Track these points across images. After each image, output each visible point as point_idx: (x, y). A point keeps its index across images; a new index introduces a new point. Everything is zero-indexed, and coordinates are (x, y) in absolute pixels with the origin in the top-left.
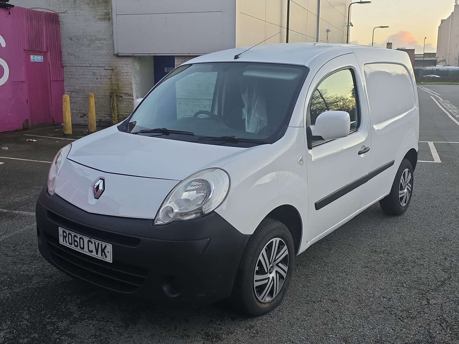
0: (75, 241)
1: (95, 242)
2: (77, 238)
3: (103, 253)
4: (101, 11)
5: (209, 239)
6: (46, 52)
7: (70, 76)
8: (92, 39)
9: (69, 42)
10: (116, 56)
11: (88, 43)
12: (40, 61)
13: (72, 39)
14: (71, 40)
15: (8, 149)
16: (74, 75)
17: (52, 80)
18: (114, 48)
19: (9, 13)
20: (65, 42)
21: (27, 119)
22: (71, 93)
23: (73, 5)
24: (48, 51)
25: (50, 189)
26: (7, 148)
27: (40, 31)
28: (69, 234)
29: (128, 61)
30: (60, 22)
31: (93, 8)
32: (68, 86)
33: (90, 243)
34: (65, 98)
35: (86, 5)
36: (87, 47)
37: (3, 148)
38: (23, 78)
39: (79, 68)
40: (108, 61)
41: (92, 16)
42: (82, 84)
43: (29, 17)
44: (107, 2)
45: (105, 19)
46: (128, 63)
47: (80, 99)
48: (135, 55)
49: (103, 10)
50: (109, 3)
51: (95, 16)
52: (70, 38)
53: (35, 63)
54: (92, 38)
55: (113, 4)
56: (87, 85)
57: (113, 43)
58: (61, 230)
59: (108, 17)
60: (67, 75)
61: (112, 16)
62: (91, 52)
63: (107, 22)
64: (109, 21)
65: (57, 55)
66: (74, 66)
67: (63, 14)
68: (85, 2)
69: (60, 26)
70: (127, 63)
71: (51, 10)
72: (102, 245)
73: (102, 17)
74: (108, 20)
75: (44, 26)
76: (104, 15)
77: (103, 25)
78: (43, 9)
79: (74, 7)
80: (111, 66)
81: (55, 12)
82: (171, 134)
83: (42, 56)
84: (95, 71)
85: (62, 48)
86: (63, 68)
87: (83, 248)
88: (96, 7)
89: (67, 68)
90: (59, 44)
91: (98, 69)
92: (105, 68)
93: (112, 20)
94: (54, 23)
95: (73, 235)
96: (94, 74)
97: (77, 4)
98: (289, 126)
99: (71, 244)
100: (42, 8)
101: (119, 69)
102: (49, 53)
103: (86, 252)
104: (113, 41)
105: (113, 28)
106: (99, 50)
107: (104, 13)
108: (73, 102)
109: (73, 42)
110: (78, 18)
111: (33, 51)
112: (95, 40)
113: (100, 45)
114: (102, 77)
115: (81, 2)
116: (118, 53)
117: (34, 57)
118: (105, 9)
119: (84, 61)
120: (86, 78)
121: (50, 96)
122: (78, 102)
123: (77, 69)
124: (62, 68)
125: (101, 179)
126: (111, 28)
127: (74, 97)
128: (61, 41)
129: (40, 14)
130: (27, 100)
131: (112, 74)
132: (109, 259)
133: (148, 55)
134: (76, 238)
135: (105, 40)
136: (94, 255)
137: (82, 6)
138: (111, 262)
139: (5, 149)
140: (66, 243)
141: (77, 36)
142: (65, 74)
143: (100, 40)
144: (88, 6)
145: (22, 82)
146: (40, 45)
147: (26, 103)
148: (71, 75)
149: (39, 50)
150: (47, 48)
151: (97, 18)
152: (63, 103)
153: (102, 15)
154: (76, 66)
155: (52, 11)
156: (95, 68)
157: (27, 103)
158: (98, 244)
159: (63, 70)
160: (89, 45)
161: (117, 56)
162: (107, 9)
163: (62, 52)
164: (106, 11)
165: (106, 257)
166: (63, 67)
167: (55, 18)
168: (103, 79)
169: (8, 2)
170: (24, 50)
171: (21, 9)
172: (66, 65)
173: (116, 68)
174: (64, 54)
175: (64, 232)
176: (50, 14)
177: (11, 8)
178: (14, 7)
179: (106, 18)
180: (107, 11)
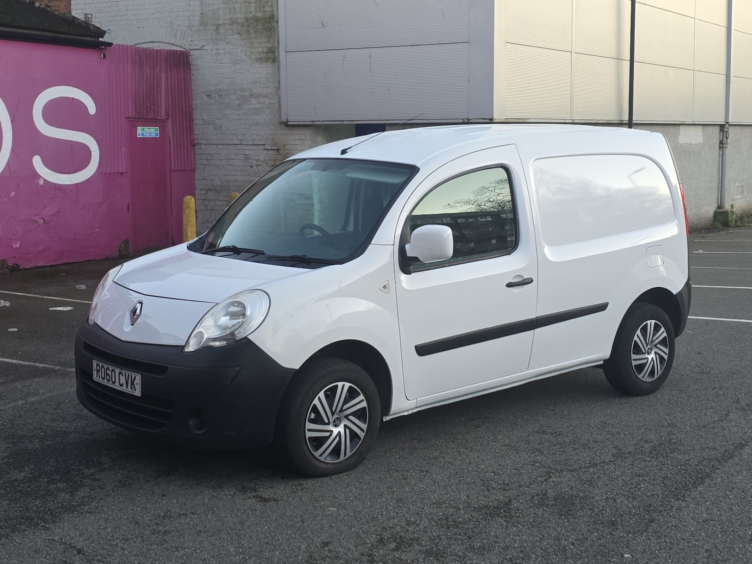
0: (108, 374)
1: (125, 374)
2: (109, 370)
3: (133, 386)
4: (261, 45)
5: (238, 368)
6: (166, 120)
7: (205, 162)
8: (244, 96)
9: (206, 101)
10: (283, 125)
11: (237, 102)
12: (153, 135)
13: (210, 95)
14: (209, 97)
15: (85, 288)
16: (213, 160)
17: (173, 169)
18: (280, 112)
19: (105, 56)
20: (199, 101)
21: (127, 239)
22: (207, 192)
23: (214, 36)
24: (168, 119)
25: (91, 318)
26: (83, 287)
27: (156, 83)
28: (102, 367)
29: (304, 134)
30: (191, 66)
31: (248, 40)
32: (202, 179)
33: (121, 375)
34: (187, 202)
35: (236, 36)
36: (235, 110)
37: (77, 287)
38: (123, 168)
39: (221, 147)
40: (270, 134)
41: (246, 55)
42: (226, 175)
43: (138, 61)
44: (271, 29)
45: (267, 59)
46: (305, 138)
47: (221, 203)
48: (316, 123)
49: (263, 44)
50: (274, 31)
51: (250, 54)
52: (208, 94)
53: (144, 140)
54: (245, 94)
55: (280, 33)
56: (233, 178)
57: (279, 102)
58: (95, 363)
59: (272, 56)
60: (201, 159)
61: (279, 54)
62: (242, 119)
63: (270, 64)
64: (274, 63)
65: (185, 124)
66: (213, 144)
67: (197, 51)
68: (234, 30)
69: (192, 73)
70: (303, 137)
71: (178, 44)
72: (131, 376)
73: (262, 56)
74: (272, 62)
75: (163, 75)
76: (266, 53)
77: (263, 70)
78: (165, 43)
79: (216, 39)
80: (276, 143)
81: (184, 48)
82: (242, 253)
83: (158, 128)
84: (248, 152)
85: (194, 111)
86: (194, 148)
87: (114, 383)
88: (252, 38)
89: (202, 147)
90: (189, 106)
91: (253, 148)
92: (266, 147)
93: (279, 61)
94: (180, 68)
95: (106, 367)
96: (247, 158)
97: (221, 33)
98: (371, 243)
99: (104, 379)
100: (163, 41)
101: (288, 148)
102: (170, 121)
103: (117, 386)
104: (279, 98)
105: (279, 76)
106: (256, 115)
107: (265, 50)
108: (209, 208)
109: (212, 101)
110: (222, 58)
111: (143, 120)
112: (250, 97)
113: (258, 106)
114: (260, 163)
115: (227, 30)
116: (287, 120)
117: (143, 130)
118: (267, 42)
119: (230, 134)
120: (232, 166)
121: (169, 198)
122: (218, 209)
123: (218, 149)
124: (192, 147)
125: (139, 303)
126: (277, 76)
127: (211, 200)
128: (192, 100)
129: (157, 54)
130: (128, 205)
131: (277, 158)
132: (138, 393)
133: (338, 123)
134: (108, 372)
135: (267, 97)
136: (124, 389)
137: (229, 38)
138: (140, 395)
139: (80, 287)
140: (100, 378)
141: (220, 89)
142: (197, 157)
143: (258, 96)
144: (238, 37)
145: (122, 173)
146: (154, 108)
147: (127, 211)
148: (207, 160)
149: (152, 118)
150: (167, 114)
151: (253, 57)
152: (184, 211)
153: (262, 53)
154: (217, 144)
155: (178, 46)
156: (249, 147)
157: (128, 209)
158: (129, 375)
159: (194, 152)
160: (239, 106)
161: (287, 125)
162: (271, 41)
163: (193, 119)
164: (269, 45)
165: (135, 390)
166: (194, 146)
167: (184, 60)
168: (261, 167)
169: (103, 38)
170: (127, 118)
171: (124, 48)
172: (200, 141)
173: (284, 146)
174: (198, 123)
175: (98, 365)
176: (174, 53)
177: (108, 47)
178: (112, 46)
179: (269, 58)
180: (271, 46)
